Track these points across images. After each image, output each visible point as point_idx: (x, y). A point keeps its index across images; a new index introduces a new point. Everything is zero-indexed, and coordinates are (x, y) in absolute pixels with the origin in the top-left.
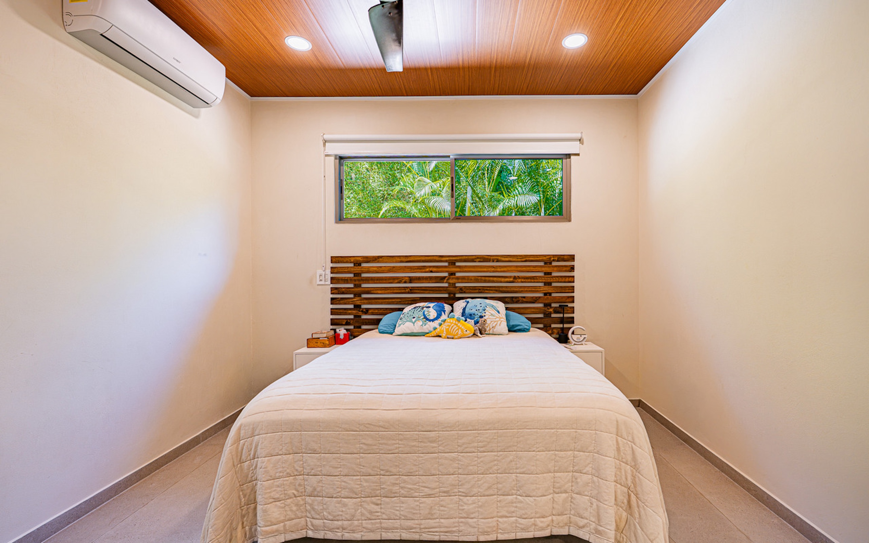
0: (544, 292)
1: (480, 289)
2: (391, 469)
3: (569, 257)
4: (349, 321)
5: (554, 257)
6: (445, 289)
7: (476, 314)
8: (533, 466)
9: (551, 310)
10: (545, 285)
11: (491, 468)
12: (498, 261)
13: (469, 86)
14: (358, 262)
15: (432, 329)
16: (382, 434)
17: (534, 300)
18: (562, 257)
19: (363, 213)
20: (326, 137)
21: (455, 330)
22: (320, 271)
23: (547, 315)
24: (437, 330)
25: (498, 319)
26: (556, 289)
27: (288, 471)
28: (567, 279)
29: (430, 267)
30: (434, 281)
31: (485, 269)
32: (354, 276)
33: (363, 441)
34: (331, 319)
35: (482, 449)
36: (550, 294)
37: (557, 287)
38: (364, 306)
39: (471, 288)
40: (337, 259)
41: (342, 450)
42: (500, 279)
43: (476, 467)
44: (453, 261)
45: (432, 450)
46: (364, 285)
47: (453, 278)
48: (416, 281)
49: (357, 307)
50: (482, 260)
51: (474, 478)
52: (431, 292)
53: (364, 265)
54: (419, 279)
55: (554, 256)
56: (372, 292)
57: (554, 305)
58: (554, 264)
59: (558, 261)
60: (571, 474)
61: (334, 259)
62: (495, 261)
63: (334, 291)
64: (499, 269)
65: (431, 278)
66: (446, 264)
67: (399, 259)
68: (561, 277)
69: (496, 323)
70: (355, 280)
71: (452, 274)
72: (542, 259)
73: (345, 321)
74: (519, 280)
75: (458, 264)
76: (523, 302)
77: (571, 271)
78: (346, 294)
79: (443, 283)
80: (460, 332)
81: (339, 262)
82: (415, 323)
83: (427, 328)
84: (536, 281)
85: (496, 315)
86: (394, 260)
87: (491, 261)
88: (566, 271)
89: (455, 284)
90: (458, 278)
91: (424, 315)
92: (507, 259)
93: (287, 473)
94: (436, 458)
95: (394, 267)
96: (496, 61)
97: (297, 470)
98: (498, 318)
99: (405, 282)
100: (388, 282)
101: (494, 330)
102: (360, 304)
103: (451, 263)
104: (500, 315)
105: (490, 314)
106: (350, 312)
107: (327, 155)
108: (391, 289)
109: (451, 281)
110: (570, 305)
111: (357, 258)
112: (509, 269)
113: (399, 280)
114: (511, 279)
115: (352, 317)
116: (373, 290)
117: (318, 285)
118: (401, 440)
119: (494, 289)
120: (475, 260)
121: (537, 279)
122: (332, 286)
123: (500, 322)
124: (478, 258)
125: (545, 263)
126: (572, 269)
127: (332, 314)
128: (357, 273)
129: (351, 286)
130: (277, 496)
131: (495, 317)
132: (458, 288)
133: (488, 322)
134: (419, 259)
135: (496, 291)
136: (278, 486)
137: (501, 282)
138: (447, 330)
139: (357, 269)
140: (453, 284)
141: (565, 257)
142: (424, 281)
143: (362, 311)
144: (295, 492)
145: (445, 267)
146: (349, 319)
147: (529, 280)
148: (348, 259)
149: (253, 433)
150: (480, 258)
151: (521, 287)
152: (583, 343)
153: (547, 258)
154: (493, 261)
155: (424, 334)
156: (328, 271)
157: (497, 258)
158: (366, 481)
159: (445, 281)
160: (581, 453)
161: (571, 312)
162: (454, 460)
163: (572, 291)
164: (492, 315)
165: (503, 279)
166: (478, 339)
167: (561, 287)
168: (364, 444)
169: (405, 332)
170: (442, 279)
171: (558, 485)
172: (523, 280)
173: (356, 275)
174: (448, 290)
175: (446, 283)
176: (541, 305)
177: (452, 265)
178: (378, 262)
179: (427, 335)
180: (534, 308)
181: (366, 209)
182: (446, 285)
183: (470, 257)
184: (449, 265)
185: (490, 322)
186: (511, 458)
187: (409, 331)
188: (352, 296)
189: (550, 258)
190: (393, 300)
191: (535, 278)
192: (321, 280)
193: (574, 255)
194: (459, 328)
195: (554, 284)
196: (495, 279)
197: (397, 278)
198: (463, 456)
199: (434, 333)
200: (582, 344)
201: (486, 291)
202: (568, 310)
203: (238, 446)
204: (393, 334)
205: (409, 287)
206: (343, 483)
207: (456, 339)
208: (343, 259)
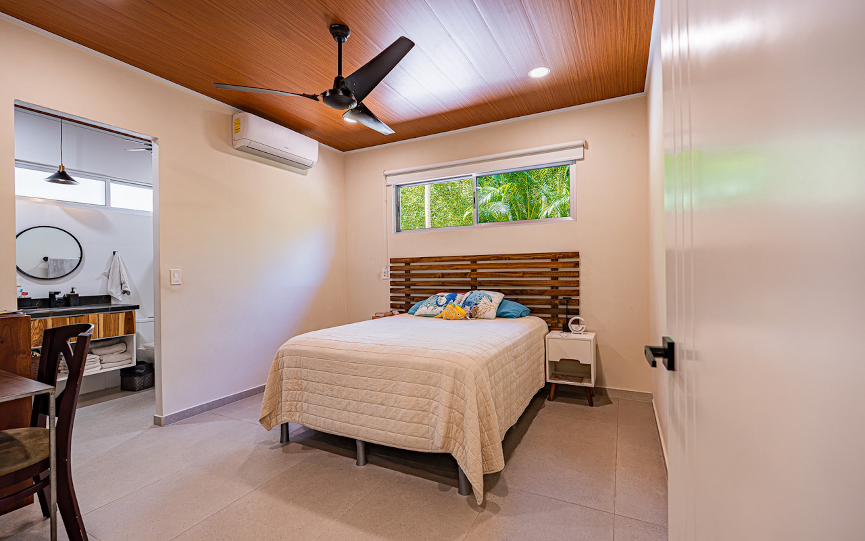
0: (552, 285)
1: (494, 283)
2: (337, 382)
3: (573, 254)
4: (401, 305)
5: (558, 255)
6: (468, 282)
7: (473, 302)
8: (405, 391)
9: (557, 302)
10: (552, 279)
11: (384, 389)
12: (509, 259)
13: (480, 118)
14: (408, 262)
15: (439, 313)
16: (333, 362)
17: (541, 293)
18: (567, 254)
19: (457, 219)
20: (386, 173)
21: (451, 313)
22: (384, 270)
23: (555, 306)
24: (442, 313)
25: (488, 307)
26: (561, 283)
27: (295, 376)
28: (572, 274)
29: (456, 265)
30: (459, 276)
31: (499, 266)
32: (405, 273)
33: (325, 365)
34: (391, 304)
35: (379, 377)
36: (557, 288)
37: (562, 281)
38: (412, 295)
39: (488, 282)
40: (394, 260)
41: (316, 369)
42: (511, 274)
43: (376, 387)
44: (474, 260)
45: (356, 374)
46: (412, 280)
47: (473, 274)
48: (446, 276)
49: (408, 295)
50: (496, 259)
51: (375, 393)
52: (457, 285)
53: (412, 264)
54: (449, 275)
55: (560, 253)
56: (417, 284)
57: (561, 298)
58: (561, 260)
59: (563, 258)
60: (428, 400)
61: (393, 261)
62: (507, 259)
63: (392, 283)
64: (510, 266)
65: (457, 274)
66: (469, 263)
67: (434, 260)
68: (566, 272)
69: (486, 309)
70: (405, 276)
71: (474, 270)
72: (548, 257)
73: (399, 305)
74: (528, 275)
75: (478, 262)
76: (531, 294)
77: (575, 267)
78: (400, 285)
79: (466, 277)
80: (454, 315)
81: (395, 262)
82: (429, 308)
83: (436, 311)
84: (542, 276)
85: (488, 304)
86: (431, 260)
87: (504, 259)
88: (570, 267)
89: (476, 278)
90: (478, 274)
91: (437, 302)
92: (517, 257)
93: (295, 377)
94: (357, 379)
95: (431, 266)
96: (487, 99)
97: (299, 376)
98: (488, 305)
99: (439, 277)
100: (427, 277)
101: (485, 315)
102: (409, 293)
103: (473, 261)
104: (492, 304)
105: (483, 302)
106: (402, 299)
107: (387, 186)
108: (430, 282)
109: (472, 276)
110: (573, 298)
111: (407, 259)
112: (519, 266)
113: (434, 275)
114: (521, 275)
115: (404, 303)
116: (416, 283)
117: (384, 279)
118: (342, 366)
119: (506, 282)
120: (491, 259)
121: (544, 274)
122: (391, 280)
123: (489, 309)
124: (493, 257)
125: (552, 260)
126: (577, 265)
127: (391, 300)
128: (407, 271)
129: (404, 280)
130: (290, 388)
131: (486, 305)
132: (477, 282)
133: (480, 308)
134: (449, 259)
135: (508, 284)
136: (290, 383)
137: (512, 277)
138: (446, 314)
139: (407, 268)
140: (474, 278)
141: (570, 254)
142: (452, 276)
143: (410, 299)
144: (298, 388)
145: (468, 265)
146: (402, 304)
147: (536, 275)
148: (401, 260)
149: (283, 355)
150: (494, 257)
151: (529, 281)
152: (581, 332)
153: (553, 256)
154: (505, 259)
155: (433, 316)
156: (389, 269)
157: (509, 256)
158: (327, 387)
159: (468, 276)
160: (434, 387)
161: (576, 304)
162: (366, 381)
163: (577, 285)
164: (485, 303)
165: (514, 275)
166: (467, 321)
167: (566, 281)
168: (325, 366)
169: (421, 314)
170: (465, 275)
171: (420, 406)
172: (531, 275)
173: (406, 272)
174: (471, 283)
175: (468, 277)
176: (549, 297)
177: (473, 263)
178: (420, 262)
179: (436, 316)
180: (541, 300)
181: (459, 215)
182: (470, 279)
183: (486, 257)
184: (471, 263)
185: (481, 309)
186: (394, 384)
187: (424, 313)
188: (404, 287)
189: (555, 256)
190: (431, 291)
191: (542, 273)
192: (385, 276)
193: (578, 252)
194: (454, 312)
195: (561, 279)
196: (507, 274)
197: (434, 274)
198: (370, 379)
199: (439, 316)
200: (581, 334)
201: (500, 285)
202: (573, 302)
203: (277, 361)
204: (415, 315)
205: (441, 281)
206: (317, 387)
207: (452, 320)
208: (397, 260)
